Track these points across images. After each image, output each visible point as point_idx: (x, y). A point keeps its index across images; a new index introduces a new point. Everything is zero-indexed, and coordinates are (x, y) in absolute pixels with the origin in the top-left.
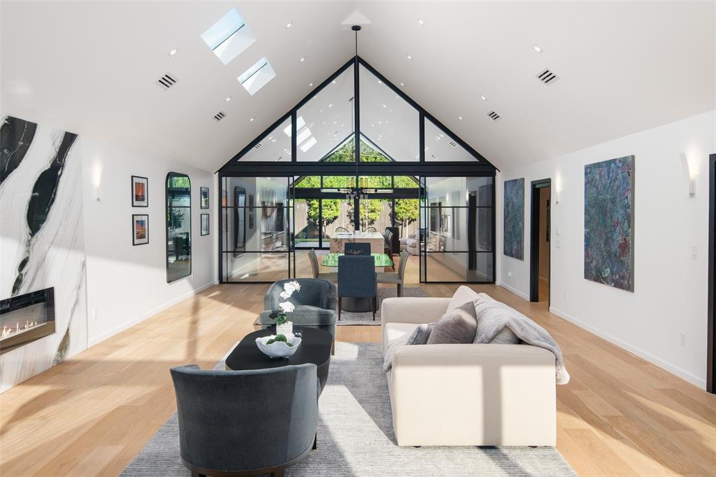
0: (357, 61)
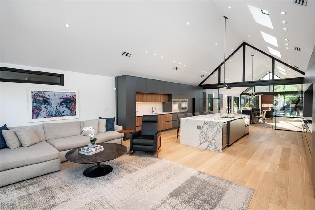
0: (244, 44)
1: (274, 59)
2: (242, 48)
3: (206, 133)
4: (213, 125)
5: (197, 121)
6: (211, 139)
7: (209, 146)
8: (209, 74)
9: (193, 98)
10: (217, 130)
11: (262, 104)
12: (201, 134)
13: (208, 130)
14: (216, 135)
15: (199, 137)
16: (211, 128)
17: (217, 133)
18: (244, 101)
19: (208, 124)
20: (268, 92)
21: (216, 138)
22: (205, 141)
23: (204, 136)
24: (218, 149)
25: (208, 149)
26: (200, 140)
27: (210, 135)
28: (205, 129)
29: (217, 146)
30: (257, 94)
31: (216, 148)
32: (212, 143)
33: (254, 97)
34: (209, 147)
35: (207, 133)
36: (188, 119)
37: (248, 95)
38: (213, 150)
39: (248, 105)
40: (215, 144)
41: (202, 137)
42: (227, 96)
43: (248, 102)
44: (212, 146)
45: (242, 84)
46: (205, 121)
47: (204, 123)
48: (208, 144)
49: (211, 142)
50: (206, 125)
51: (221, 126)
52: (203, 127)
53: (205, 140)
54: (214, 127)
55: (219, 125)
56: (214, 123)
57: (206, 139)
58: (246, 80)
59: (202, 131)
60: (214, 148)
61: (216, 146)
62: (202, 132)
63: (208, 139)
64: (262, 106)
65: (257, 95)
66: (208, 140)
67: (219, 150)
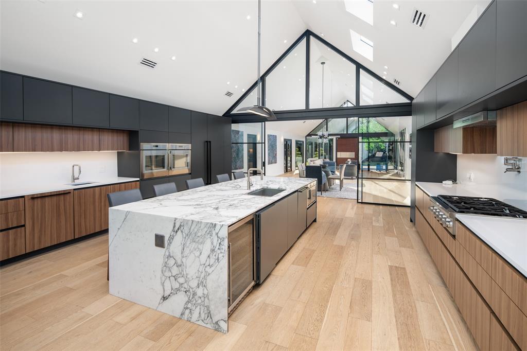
0: (308, 34)
1: (359, 66)
2: (304, 40)
3: (179, 262)
4: (199, 234)
5: (155, 218)
6: (194, 284)
7: (189, 305)
8: (244, 91)
9: (207, 142)
10: (213, 251)
11: (338, 153)
12: (166, 265)
13: (187, 251)
14: (209, 270)
15: (159, 274)
16: (194, 245)
17: (212, 261)
18: (312, 147)
19: (186, 230)
20: (346, 133)
21: (209, 278)
22: (178, 290)
23: (175, 271)
24: (215, 319)
25: (185, 317)
26: (163, 284)
27: (192, 269)
28: (175, 247)
29: (212, 308)
30: (329, 135)
31: (209, 315)
32: (196, 297)
33: (326, 141)
34: (187, 311)
35: (184, 260)
36: (128, 212)
37: (316, 137)
38: (200, 323)
39: (318, 155)
40: (206, 299)
41: (168, 274)
42: (285, 139)
43: (318, 150)
44: (198, 308)
45: (304, 114)
46: (176, 219)
47: (174, 227)
48: (187, 299)
49: (195, 294)
50: (179, 232)
51: (223, 239)
52: (171, 238)
53: (177, 286)
54: (203, 243)
55: (217, 234)
56: (203, 226)
57: (181, 280)
58: (311, 107)
59: (167, 254)
60: (203, 316)
61: (208, 307)
62: (169, 257)
63: (186, 282)
64: (338, 156)
65: (330, 137)
66: (185, 285)
67: (217, 323)
